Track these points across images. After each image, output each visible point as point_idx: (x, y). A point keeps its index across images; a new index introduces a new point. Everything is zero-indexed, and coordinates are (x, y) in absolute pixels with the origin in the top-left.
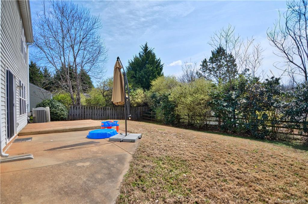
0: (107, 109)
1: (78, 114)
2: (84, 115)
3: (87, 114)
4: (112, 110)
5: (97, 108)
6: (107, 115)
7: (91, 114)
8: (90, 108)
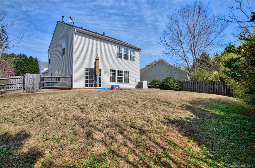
0: (215, 84)
1: (189, 88)
2: (194, 88)
3: (196, 88)
4: (220, 85)
5: (204, 83)
6: (215, 89)
7: (199, 88)
8: (198, 83)
